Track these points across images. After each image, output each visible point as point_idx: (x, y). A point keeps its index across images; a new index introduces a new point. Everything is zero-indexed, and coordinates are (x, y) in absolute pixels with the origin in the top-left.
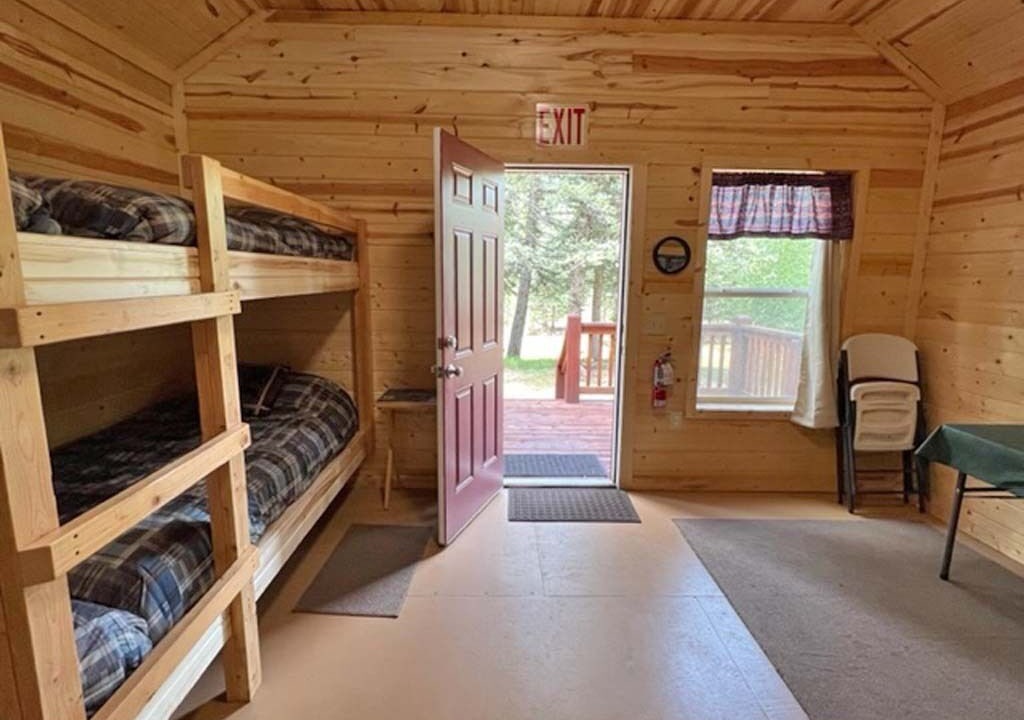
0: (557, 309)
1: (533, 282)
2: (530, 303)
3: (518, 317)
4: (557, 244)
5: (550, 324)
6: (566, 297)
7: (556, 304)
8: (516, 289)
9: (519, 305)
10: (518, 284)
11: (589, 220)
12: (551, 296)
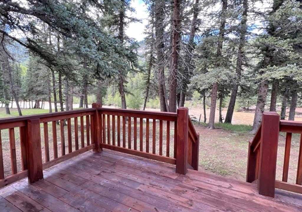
0: (250, 102)
1: (238, 91)
2: (236, 100)
3: (231, 106)
4: (251, 75)
5: (247, 108)
6: (255, 98)
7: (250, 100)
8: (230, 94)
9: (231, 101)
10: (231, 92)
11: (271, 59)
12: (248, 97)
